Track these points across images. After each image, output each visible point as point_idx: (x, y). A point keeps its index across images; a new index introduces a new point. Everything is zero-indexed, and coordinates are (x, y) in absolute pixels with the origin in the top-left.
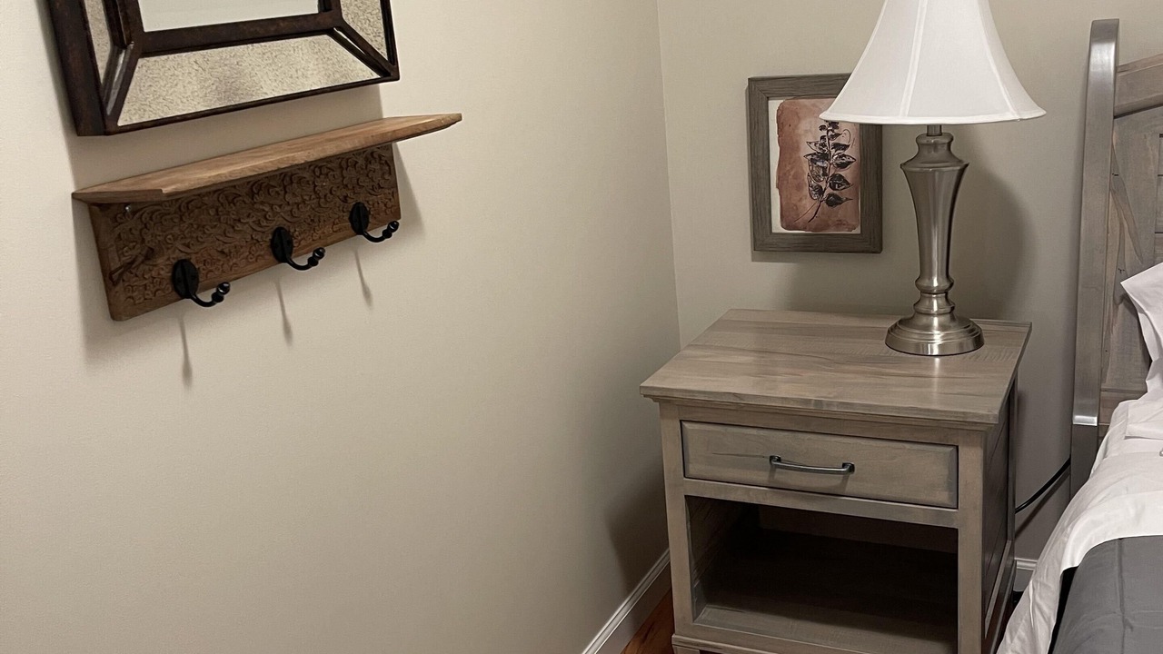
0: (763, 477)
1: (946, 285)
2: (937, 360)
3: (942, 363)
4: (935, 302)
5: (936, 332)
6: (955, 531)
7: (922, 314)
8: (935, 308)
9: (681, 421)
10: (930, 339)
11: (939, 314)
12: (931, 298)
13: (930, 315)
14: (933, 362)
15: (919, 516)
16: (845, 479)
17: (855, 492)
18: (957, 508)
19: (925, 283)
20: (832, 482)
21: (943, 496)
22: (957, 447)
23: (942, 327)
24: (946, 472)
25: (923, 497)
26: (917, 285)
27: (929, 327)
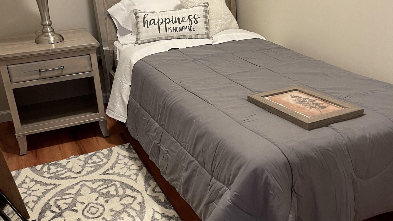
0: (38, 76)
1: (50, 23)
2: (53, 45)
3: (55, 45)
4: (48, 29)
5: (51, 37)
6: (93, 77)
7: (45, 32)
8: (49, 30)
9: (7, 66)
10: (50, 39)
11: (50, 32)
12: (47, 27)
13: (48, 32)
14: (52, 46)
15: (83, 76)
16: (62, 71)
17: (65, 74)
18: (92, 71)
19: (44, 23)
20: (58, 73)
21: (89, 69)
22: (90, 55)
23: (52, 35)
24: (88, 62)
25: (84, 70)
26: (42, 24)
27: (48, 36)
